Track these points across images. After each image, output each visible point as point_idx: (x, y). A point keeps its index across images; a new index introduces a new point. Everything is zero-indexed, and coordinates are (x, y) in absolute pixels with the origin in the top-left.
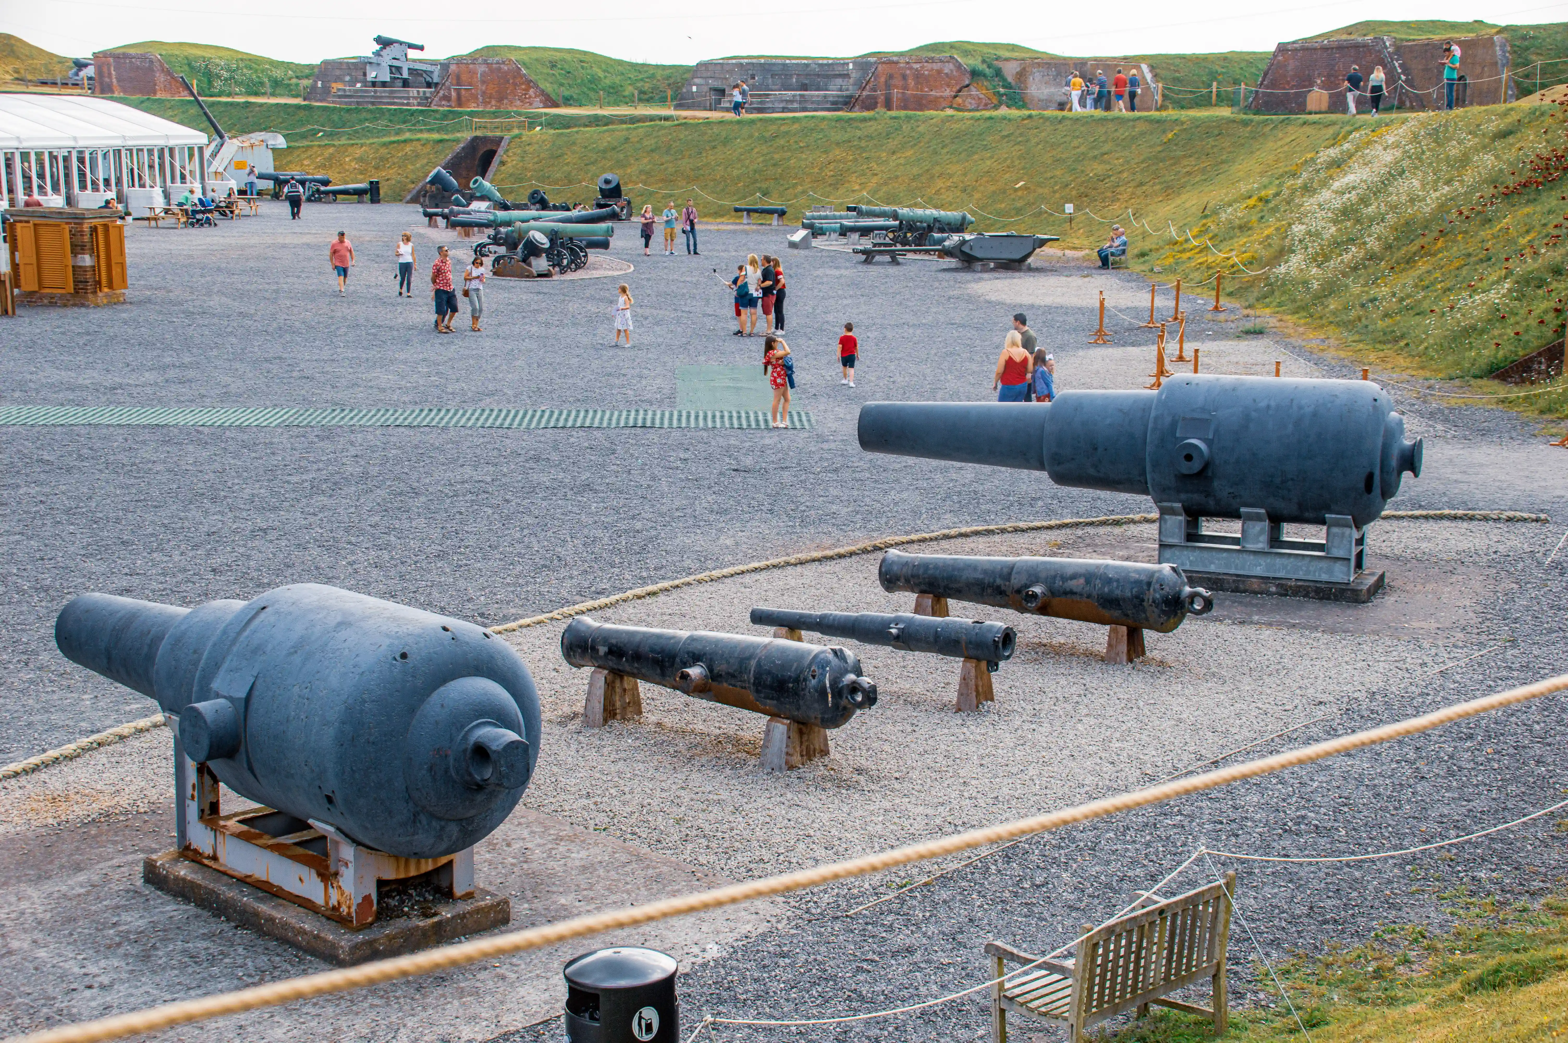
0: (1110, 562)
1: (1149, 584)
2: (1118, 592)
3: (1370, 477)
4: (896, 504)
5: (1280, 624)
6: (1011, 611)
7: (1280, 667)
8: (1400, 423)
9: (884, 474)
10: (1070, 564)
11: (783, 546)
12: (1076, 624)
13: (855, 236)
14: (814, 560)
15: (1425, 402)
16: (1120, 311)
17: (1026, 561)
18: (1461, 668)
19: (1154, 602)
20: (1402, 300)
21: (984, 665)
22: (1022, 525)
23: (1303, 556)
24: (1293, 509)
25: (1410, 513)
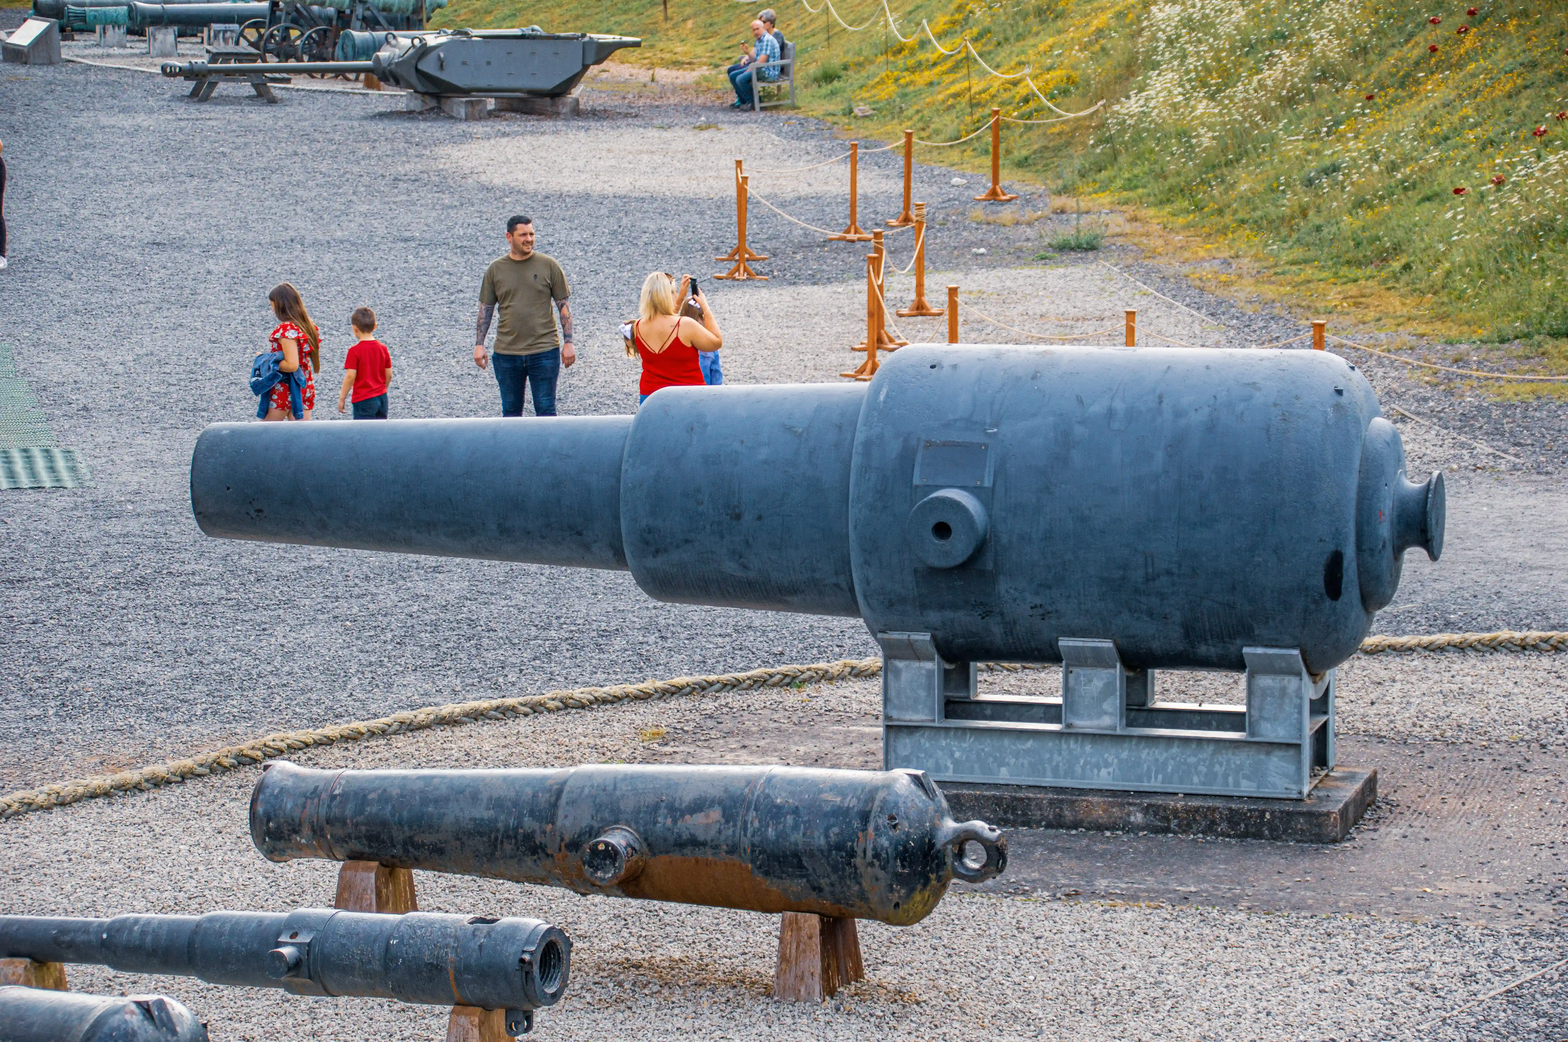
0: (778, 770)
1: (865, 817)
2: (797, 837)
3: (1335, 562)
4: (289, 656)
5: (1154, 897)
6: (559, 891)
7: (1159, 993)
8: (1395, 441)
9: (258, 588)
10: (689, 779)
11: (18, 764)
12: (708, 914)
13: (166, 36)
14: (93, 796)
15: (1450, 393)
16: (783, 205)
17: (590, 776)
18: (1551, 982)
19: (877, 856)
20: (1393, 167)
21: (499, 1018)
22: (578, 693)
23: (1199, 740)
24: (1174, 640)
25: (1426, 639)
